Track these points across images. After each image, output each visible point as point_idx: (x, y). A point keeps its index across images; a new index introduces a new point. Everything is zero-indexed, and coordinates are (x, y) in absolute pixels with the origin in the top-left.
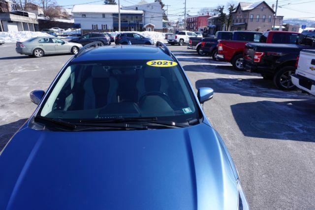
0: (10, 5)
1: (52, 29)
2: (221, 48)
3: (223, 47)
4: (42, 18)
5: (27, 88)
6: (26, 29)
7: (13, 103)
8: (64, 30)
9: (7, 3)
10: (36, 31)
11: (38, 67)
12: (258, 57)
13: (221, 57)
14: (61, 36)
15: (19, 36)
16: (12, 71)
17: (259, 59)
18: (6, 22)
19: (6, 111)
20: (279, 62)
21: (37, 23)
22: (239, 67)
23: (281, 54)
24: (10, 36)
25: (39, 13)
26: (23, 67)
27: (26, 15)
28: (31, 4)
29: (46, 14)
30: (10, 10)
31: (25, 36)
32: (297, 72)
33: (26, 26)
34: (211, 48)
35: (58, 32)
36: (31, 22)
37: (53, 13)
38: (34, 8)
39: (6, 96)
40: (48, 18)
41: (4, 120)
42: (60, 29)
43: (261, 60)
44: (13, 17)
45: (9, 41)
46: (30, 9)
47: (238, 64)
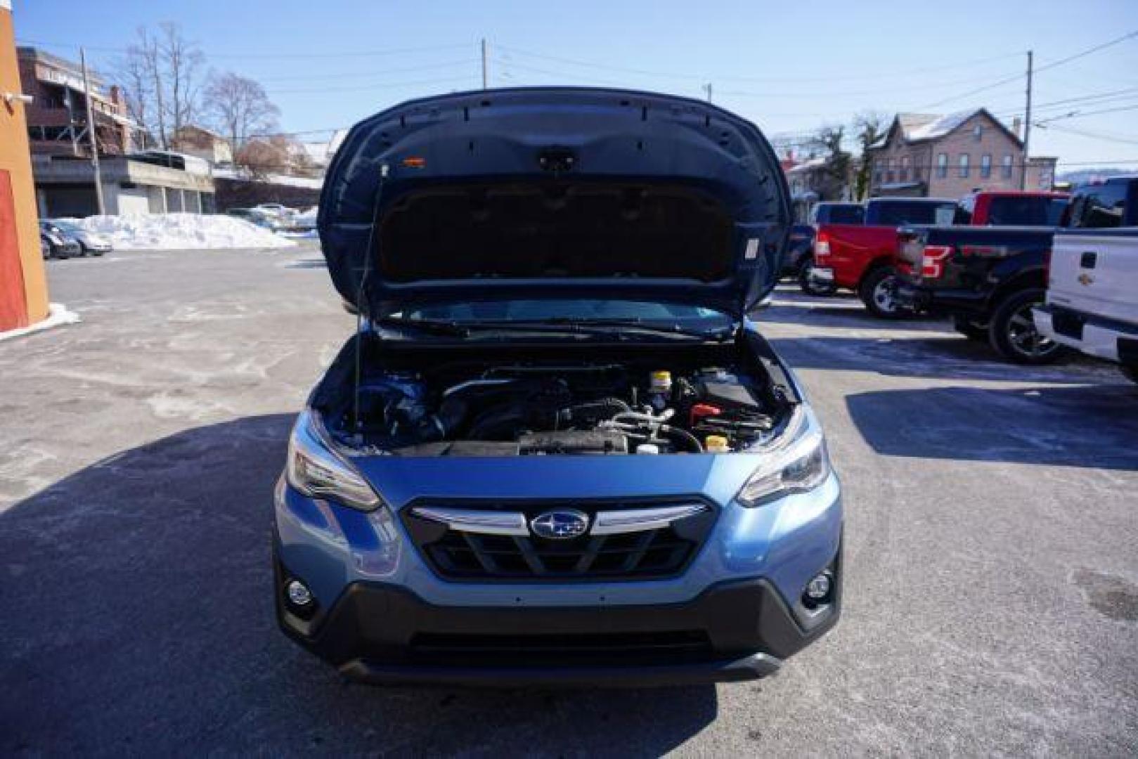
0: (127, 133)
1: (259, 209)
2: (822, 248)
3: (831, 246)
4: (228, 173)
5: (229, 355)
6: (174, 206)
7: (204, 386)
8: (296, 211)
9: (119, 126)
10: (205, 211)
11: (242, 309)
12: (935, 262)
13: (827, 275)
14: (290, 230)
15: (158, 228)
16: (170, 318)
17: (937, 267)
18: (115, 187)
19: (191, 402)
20: (995, 280)
21: (211, 189)
22: (884, 306)
23: (1003, 251)
24: (127, 229)
25: (217, 159)
26: (200, 308)
27: (179, 164)
28: (193, 129)
29: (240, 160)
30: (129, 148)
31: (176, 229)
32: (1051, 296)
33: (174, 200)
34: (795, 255)
35: (278, 218)
36: (193, 186)
37: (263, 158)
38: (203, 141)
39: (176, 370)
40: (245, 174)
41: (195, 417)
42: (284, 209)
43: (943, 271)
44: (137, 172)
45: (126, 246)
46: (188, 146)
47: (881, 299)
